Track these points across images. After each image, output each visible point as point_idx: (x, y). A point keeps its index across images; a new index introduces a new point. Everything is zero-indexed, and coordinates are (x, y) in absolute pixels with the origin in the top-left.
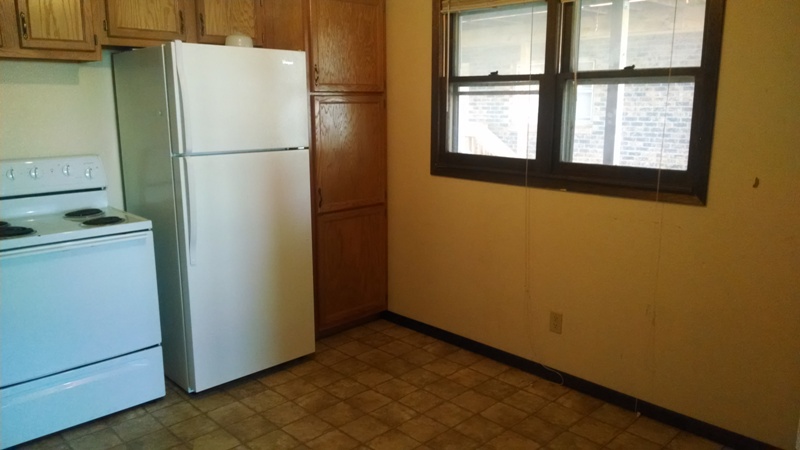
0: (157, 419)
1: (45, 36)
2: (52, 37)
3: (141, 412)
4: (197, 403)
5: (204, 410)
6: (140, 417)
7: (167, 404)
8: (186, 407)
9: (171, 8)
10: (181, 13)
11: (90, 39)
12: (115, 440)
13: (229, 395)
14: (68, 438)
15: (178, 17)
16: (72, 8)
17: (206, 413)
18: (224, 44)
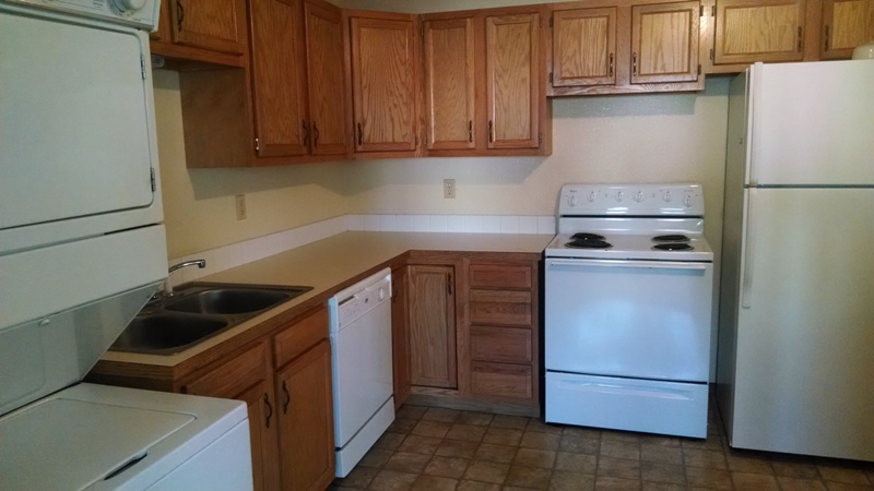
0: (683, 455)
1: (652, 72)
2: (659, 71)
3: (676, 443)
4: (731, 459)
5: (732, 468)
6: (673, 447)
7: (703, 447)
8: (719, 458)
9: (789, 25)
10: (800, 28)
11: (694, 69)
12: (636, 455)
13: (771, 466)
14: (605, 436)
15: (797, 34)
16: (681, 41)
17: (731, 472)
18: (850, 58)
